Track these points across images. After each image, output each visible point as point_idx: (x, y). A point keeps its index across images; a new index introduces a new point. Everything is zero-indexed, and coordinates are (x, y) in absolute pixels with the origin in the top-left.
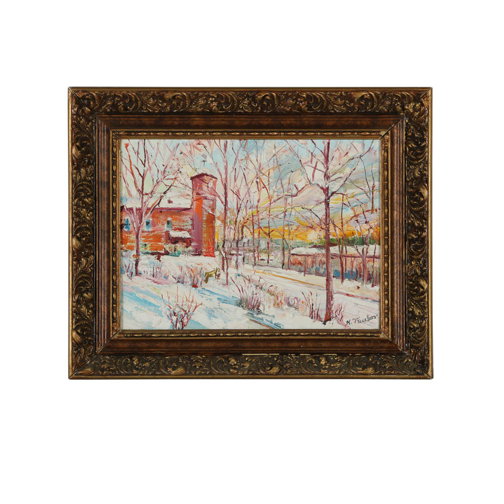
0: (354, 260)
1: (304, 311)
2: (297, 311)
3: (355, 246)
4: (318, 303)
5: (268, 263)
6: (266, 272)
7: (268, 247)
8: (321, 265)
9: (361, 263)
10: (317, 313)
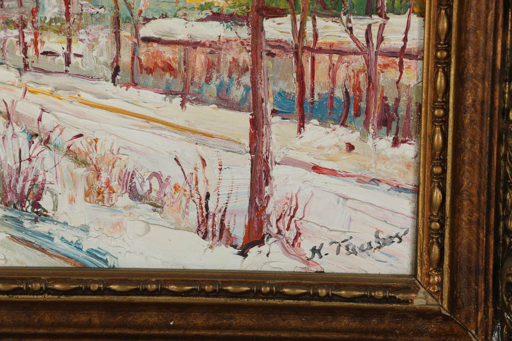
0: (340, 61)
1: (180, 215)
2: (157, 215)
3: (344, 18)
4: (224, 191)
5: (68, 63)
6: (59, 92)
7: (68, 14)
8: (235, 76)
9: (359, 71)
10: (222, 221)
